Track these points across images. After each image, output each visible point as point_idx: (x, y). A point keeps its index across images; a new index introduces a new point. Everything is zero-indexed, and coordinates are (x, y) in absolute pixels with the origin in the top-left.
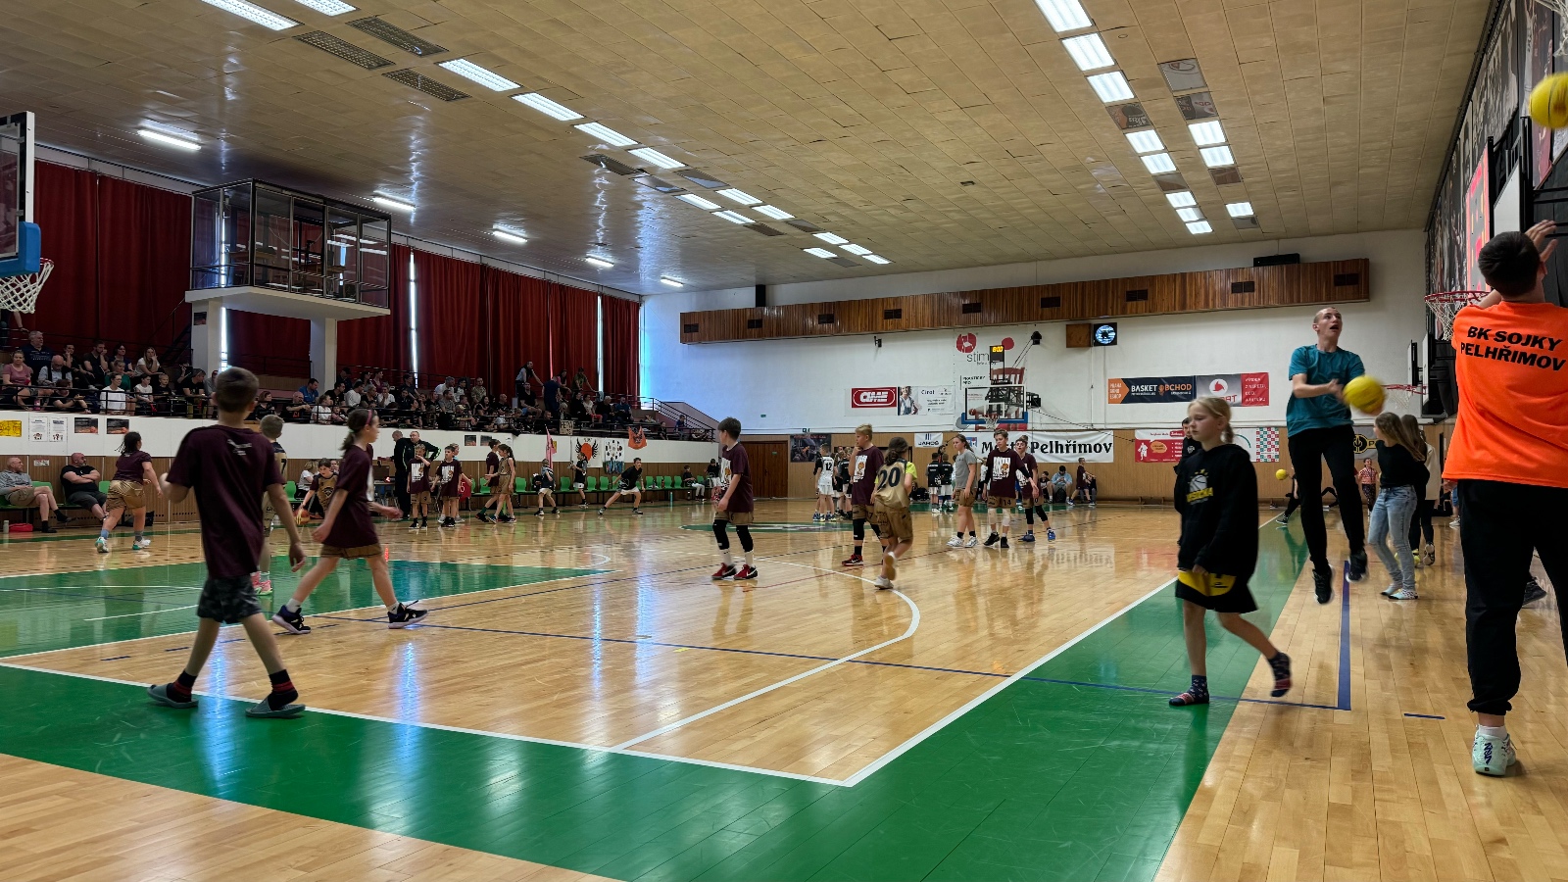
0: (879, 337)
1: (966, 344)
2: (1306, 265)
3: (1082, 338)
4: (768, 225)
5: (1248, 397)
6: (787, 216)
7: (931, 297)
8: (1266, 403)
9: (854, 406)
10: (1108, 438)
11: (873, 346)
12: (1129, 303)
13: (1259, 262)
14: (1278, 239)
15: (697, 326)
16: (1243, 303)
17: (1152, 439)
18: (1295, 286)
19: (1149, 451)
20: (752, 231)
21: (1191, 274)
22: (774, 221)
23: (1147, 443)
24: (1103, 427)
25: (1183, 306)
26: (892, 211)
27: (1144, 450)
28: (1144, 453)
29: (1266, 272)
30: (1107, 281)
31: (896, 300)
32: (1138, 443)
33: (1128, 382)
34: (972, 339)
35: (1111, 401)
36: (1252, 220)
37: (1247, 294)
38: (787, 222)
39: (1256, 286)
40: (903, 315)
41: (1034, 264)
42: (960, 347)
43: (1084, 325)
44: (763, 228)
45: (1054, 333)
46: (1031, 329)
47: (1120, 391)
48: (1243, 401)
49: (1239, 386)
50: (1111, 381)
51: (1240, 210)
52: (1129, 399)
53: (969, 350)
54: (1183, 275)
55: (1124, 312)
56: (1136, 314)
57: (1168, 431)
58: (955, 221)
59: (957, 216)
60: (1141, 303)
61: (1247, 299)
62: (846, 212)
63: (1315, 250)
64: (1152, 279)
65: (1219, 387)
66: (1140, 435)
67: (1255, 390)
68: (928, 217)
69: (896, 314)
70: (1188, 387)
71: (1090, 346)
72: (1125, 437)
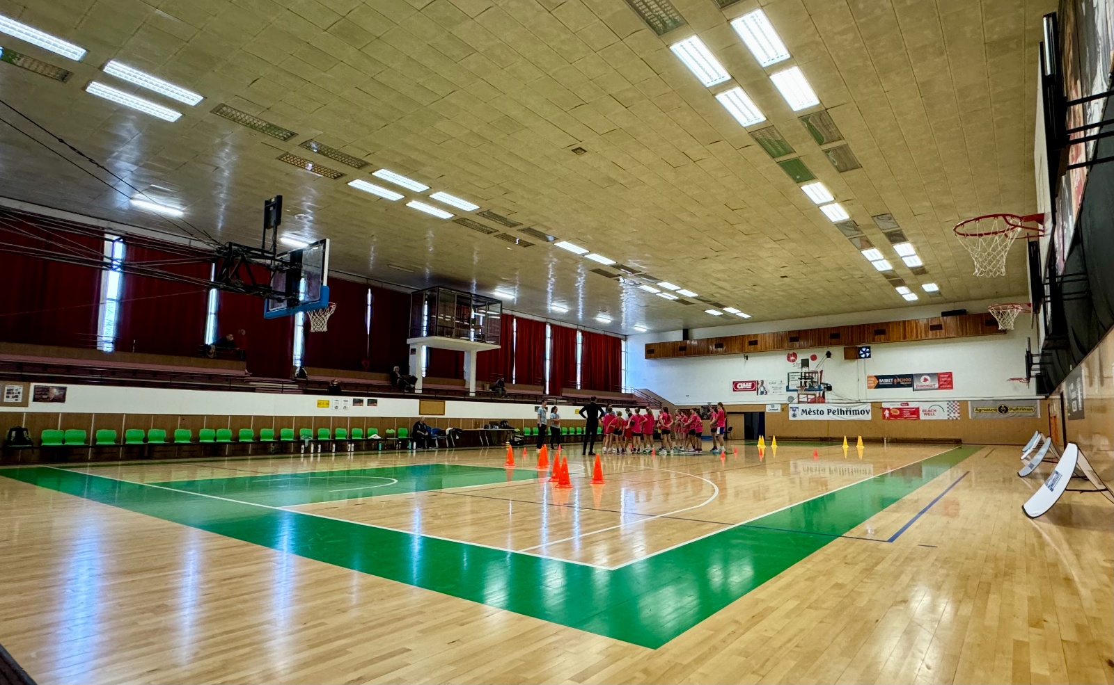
0: (746, 354)
1: (791, 357)
2: (969, 315)
3: (853, 354)
4: (686, 300)
5: (942, 385)
6: (695, 295)
7: (774, 334)
8: (952, 388)
9: (734, 390)
10: (868, 407)
11: (743, 359)
12: (876, 337)
13: (944, 314)
14: (954, 302)
15: (653, 350)
16: (936, 335)
17: (891, 407)
18: (964, 327)
19: (890, 414)
20: (677, 303)
21: (908, 321)
22: (687, 297)
23: (889, 409)
24: (865, 401)
25: (905, 337)
26: (748, 291)
27: (887, 413)
28: (887, 415)
29: (949, 319)
30: (864, 325)
31: (755, 335)
32: (884, 409)
33: (878, 377)
34: (795, 355)
35: (869, 387)
36: (939, 293)
37: (938, 331)
38: (694, 298)
39: (943, 327)
40: (759, 343)
41: (825, 317)
42: (789, 359)
43: (853, 348)
44: (683, 301)
45: (838, 352)
46: (826, 350)
47: (874, 382)
48: (939, 387)
49: (937, 379)
50: (869, 377)
51: (931, 287)
52: (879, 386)
53: (793, 361)
54: (904, 322)
55: (874, 341)
56: (880, 342)
57: (900, 403)
58: (781, 296)
59: (782, 293)
60: (883, 336)
61: (938, 334)
62: (724, 292)
63: (974, 308)
64: (887, 324)
65: (926, 380)
66: (885, 405)
67: (945, 381)
68: (766, 294)
69: (754, 343)
70: (910, 379)
71: (857, 358)
72: (877, 406)
